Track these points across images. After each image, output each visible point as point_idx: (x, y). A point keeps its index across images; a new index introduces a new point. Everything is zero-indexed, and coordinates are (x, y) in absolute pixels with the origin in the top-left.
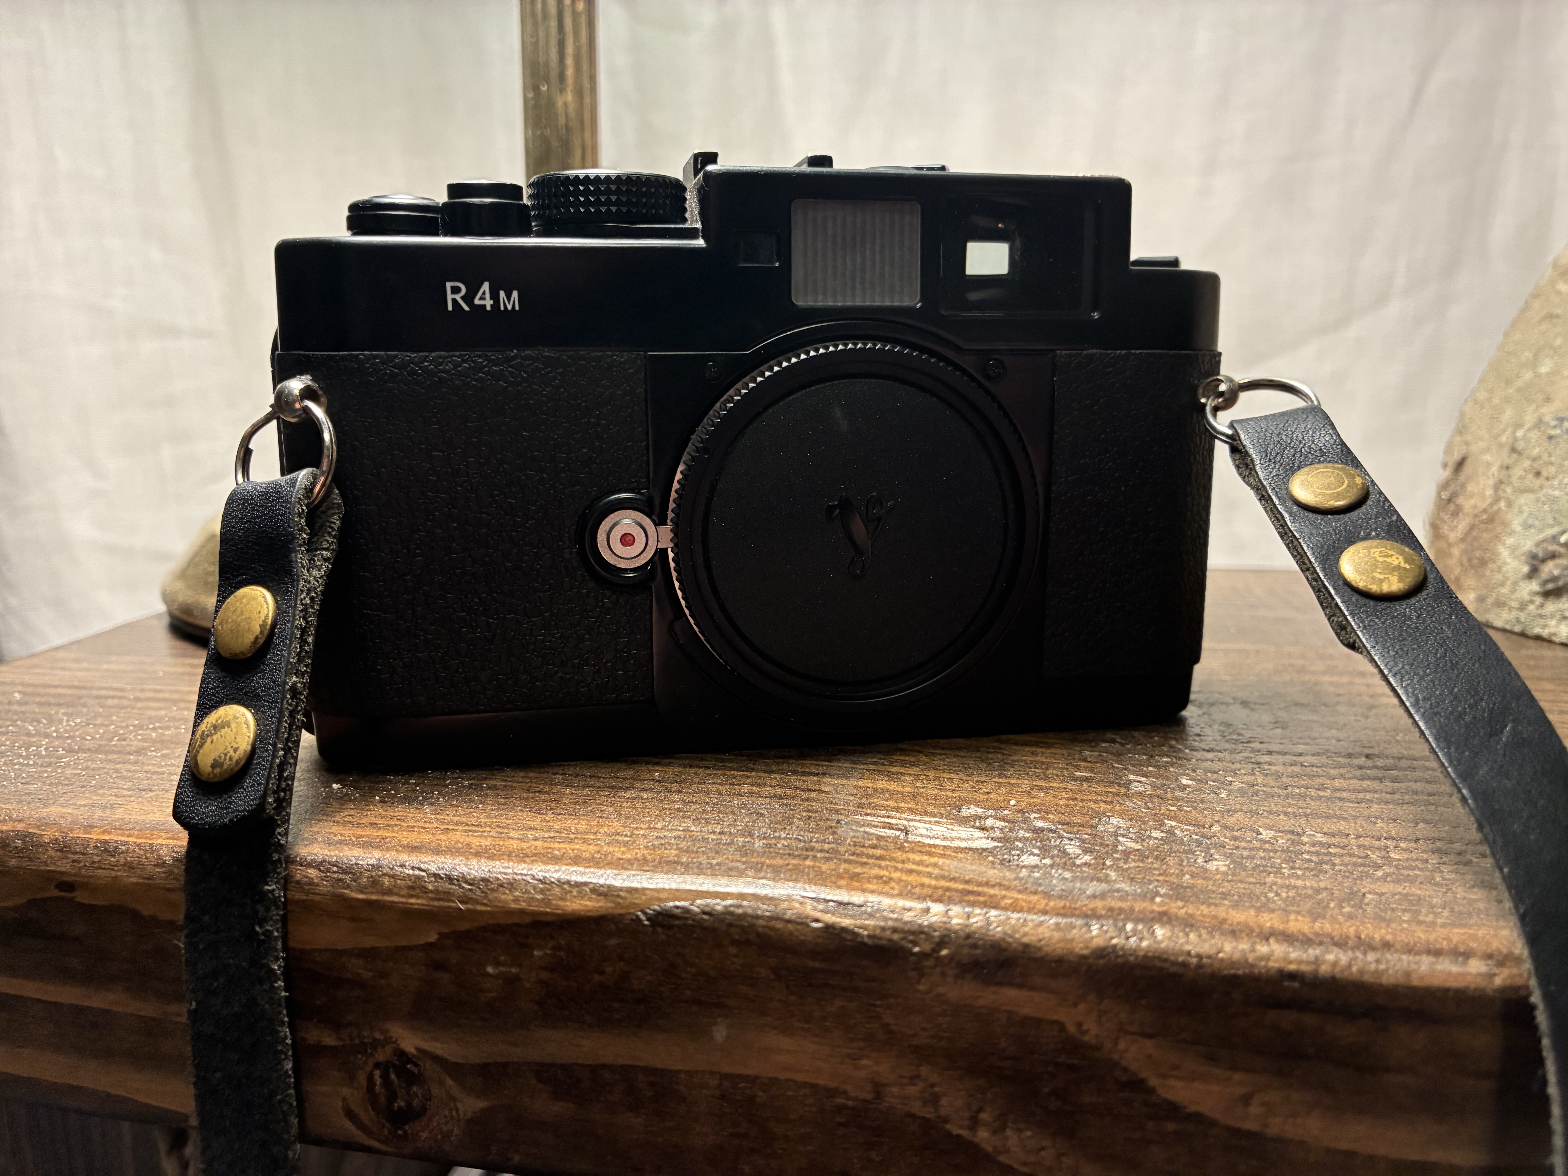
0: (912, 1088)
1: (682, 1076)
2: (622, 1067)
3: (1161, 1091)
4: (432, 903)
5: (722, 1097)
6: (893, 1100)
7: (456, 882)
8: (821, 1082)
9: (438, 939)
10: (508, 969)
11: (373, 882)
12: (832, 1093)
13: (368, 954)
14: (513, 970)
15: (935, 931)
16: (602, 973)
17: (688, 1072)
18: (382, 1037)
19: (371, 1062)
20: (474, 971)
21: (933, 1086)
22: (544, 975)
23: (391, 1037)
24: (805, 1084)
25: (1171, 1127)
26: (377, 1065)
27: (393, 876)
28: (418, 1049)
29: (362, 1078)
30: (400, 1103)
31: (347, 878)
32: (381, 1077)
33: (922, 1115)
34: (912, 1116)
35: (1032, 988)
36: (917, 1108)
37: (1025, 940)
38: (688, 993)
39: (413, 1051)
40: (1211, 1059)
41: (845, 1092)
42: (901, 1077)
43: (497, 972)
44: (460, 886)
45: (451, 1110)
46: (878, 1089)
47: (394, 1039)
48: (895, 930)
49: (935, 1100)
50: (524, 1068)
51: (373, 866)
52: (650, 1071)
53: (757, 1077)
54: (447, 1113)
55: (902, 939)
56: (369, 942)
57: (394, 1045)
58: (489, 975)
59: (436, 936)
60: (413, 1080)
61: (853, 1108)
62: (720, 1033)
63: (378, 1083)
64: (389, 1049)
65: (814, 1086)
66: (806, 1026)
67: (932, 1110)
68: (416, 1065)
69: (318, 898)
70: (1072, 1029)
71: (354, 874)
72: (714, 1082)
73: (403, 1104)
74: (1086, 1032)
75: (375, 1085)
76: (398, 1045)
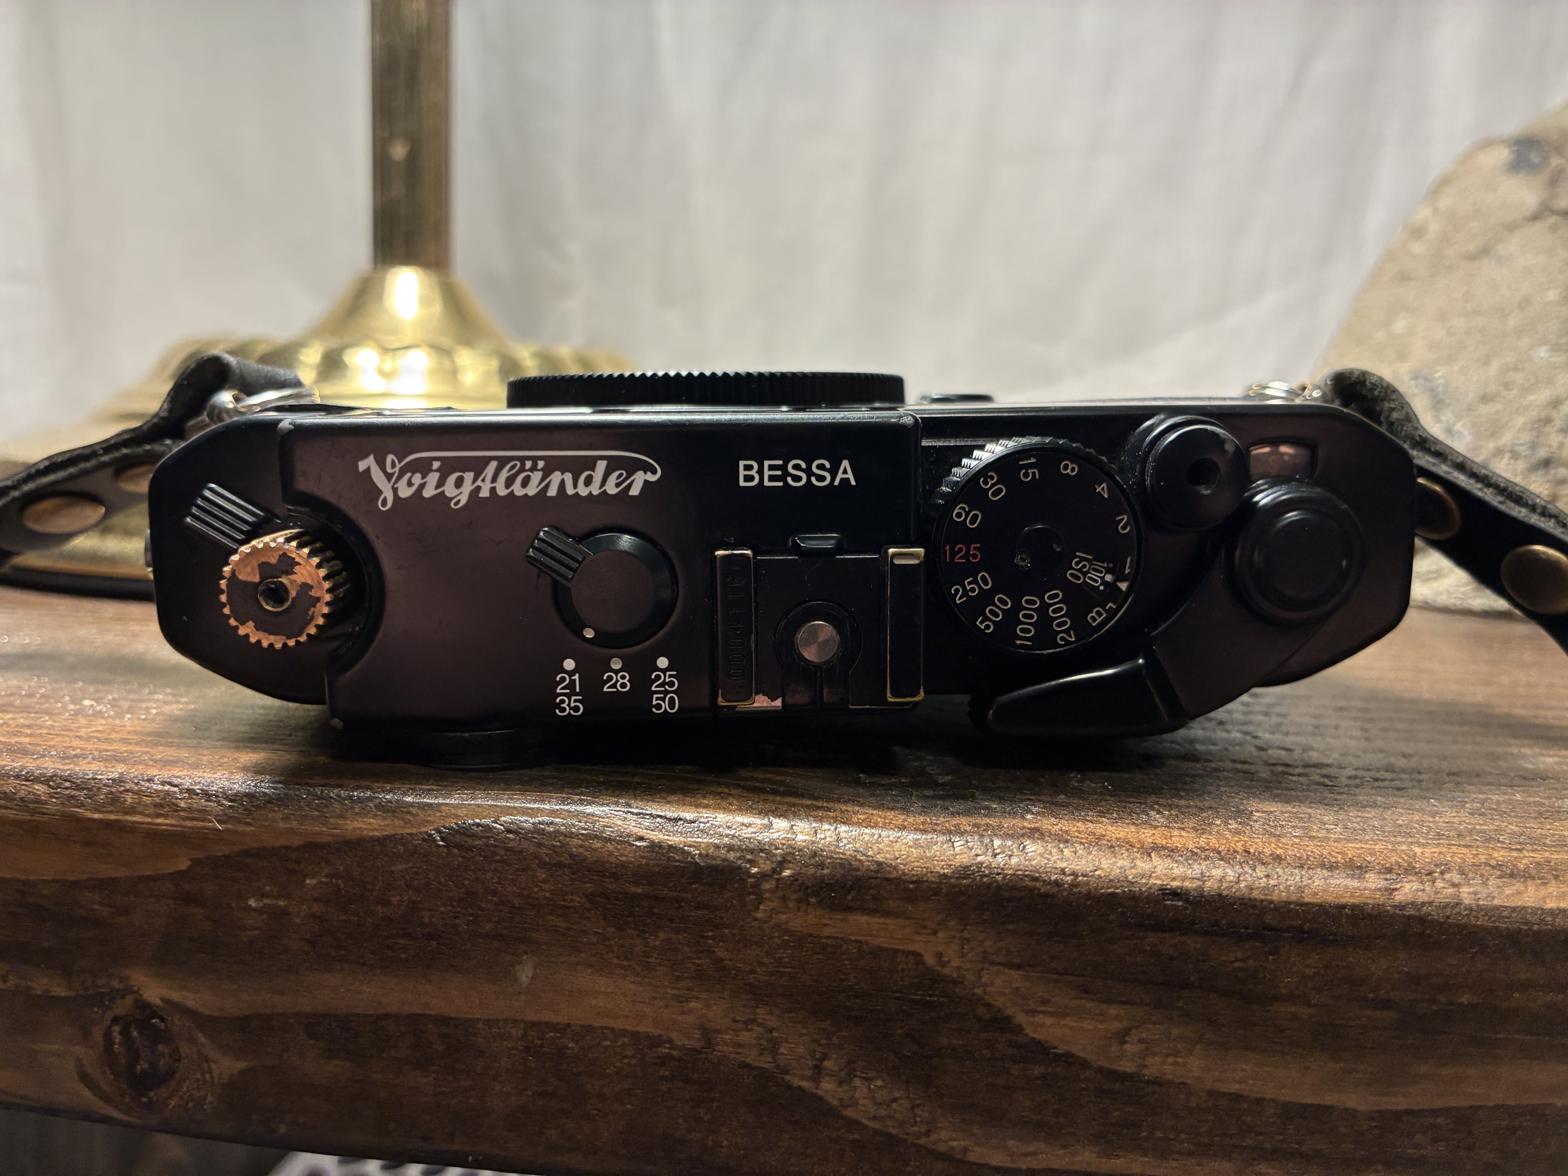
0: (747, 1034)
1: (481, 1026)
2: (409, 1016)
3: (1028, 1030)
4: (184, 823)
5: (527, 1049)
6: (725, 1048)
7: (213, 798)
8: (642, 1029)
9: (190, 867)
10: (275, 902)
11: (112, 799)
12: (656, 1041)
13: (104, 885)
14: (281, 903)
15: (777, 848)
16: (387, 903)
17: (487, 1022)
18: (122, 986)
19: (109, 1015)
20: (234, 904)
21: (771, 1030)
22: (318, 908)
23: (132, 986)
24: (624, 1033)
25: (1037, 1070)
26: (116, 1020)
27: (138, 793)
28: (166, 1001)
29: (98, 1035)
30: (142, 1066)
31: (82, 795)
32: (121, 1034)
33: (758, 1065)
34: (748, 1066)
35: (887, 914)
36: (752, 1057)
37: (879, 858)
38: (488, 926)
39: (158, 1002)
40: (1086, 990)
41: (670, 1041)
42: (735, 1021)
43: (261, 905)
44: (218, 802)
45: (203, 1073)
46: (708, 1034)
47: (136, 988)
48: (730, 848)
49: (774, 1047)
50: (291, 1021)
51: (114, 780)
52: (444, 1021)
53: (569, 1025)
54: (199, 1076)
55: (740, 858)
56: (107, 871)
57: (135, 996)
58: (254, 910)
59: (189, 863)
60: (158, 1036)
61: (679, 1060)
62: (525, 974)
63: (117, 1041)
64: (129, 1000)
65: (634, 1035)
66: (625, 963)
67: (770, 1059)
68: (162, 1020)
69: (45, 818)
70: (930, 960)
71: (90, 790)
72: (516, 1032)
73: (146, 1066)
74: (945, 964)
75: (114, 1043)
76: (141, 995)
